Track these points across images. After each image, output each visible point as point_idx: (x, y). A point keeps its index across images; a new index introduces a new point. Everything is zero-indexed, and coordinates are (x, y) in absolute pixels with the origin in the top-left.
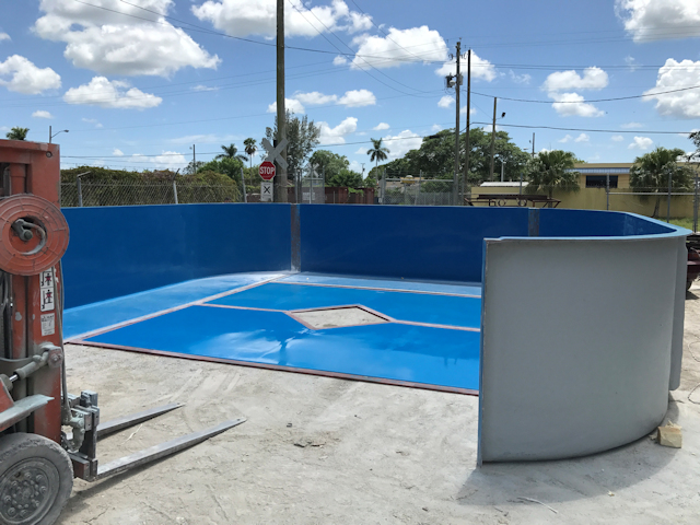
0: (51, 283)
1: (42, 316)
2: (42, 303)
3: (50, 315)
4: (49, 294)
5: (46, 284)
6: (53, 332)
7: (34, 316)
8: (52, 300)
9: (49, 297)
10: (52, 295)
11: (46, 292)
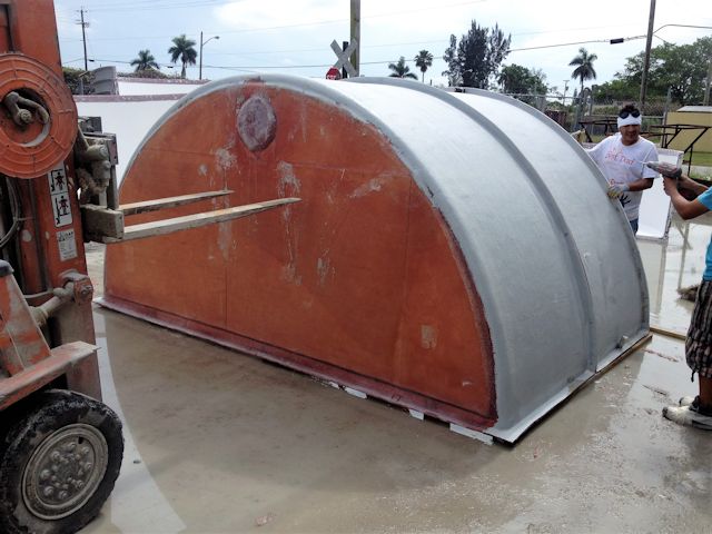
0: (65, 186)
1: (58, 234)
2: (56, 216)
3: (67, 232)
4: (63, 201)
5: (57, 188)
6: (75, 254)
7: (47, 235)
8: (68, 210)
9: (64, 206)
10: (68, 203)
11: (59, 199)
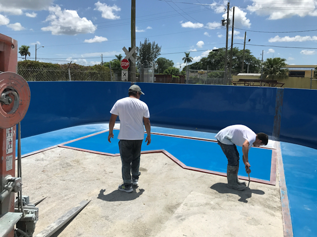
0: (12, 134)
1: (6, 157)
2: (7, 148)
5: (9, 135)
7: (3, 158)
8: (11, 146)
9: (10, 144)
10: (12, 143)
11: (9, 141)
